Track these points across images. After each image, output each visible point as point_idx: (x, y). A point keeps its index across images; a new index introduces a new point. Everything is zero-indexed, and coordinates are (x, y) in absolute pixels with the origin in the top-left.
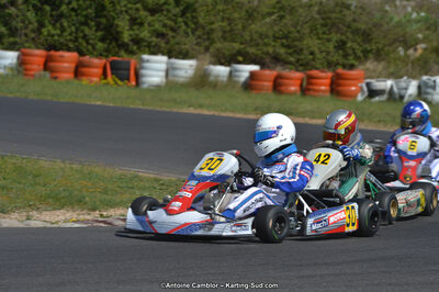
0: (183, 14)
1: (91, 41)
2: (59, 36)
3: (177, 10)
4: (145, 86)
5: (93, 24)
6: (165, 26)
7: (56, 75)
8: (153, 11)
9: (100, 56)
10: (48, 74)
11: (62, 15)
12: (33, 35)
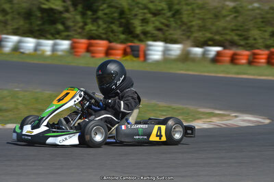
0: (173, 16)
1: (116, 34)
2: (96, 30)
3: (169, 14)
4: (150, 61)
5: (117, 23)
6: (162, 23)
7: (94, 55)
8: (155, 14)
9: (122, 42)
10: (88, 55)
11: (98, 18)
12: (80, 30)
